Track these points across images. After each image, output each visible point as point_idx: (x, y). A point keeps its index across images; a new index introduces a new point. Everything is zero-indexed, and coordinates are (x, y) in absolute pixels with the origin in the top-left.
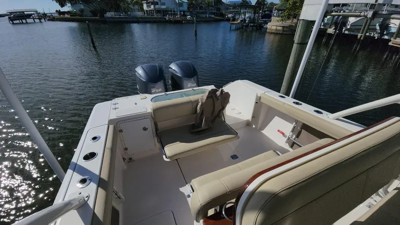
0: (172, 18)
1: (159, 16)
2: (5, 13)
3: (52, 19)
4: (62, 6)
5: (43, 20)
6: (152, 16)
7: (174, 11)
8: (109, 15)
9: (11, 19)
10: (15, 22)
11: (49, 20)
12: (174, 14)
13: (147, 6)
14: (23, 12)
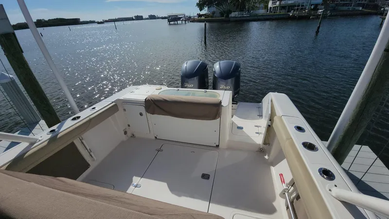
0: (296, 13)
1: (283, 12)
2: (167, 16)
3: (194, 21)
4: (201, 10)
5: (187, 22)
6: (274, 12)
7: (303, 6)
8: (233, 15)
9: (169, 21)
10: (171, 23)
11: (190, 22)
12: (302, 9)
13: (273, 3)
14: (177, 16)
